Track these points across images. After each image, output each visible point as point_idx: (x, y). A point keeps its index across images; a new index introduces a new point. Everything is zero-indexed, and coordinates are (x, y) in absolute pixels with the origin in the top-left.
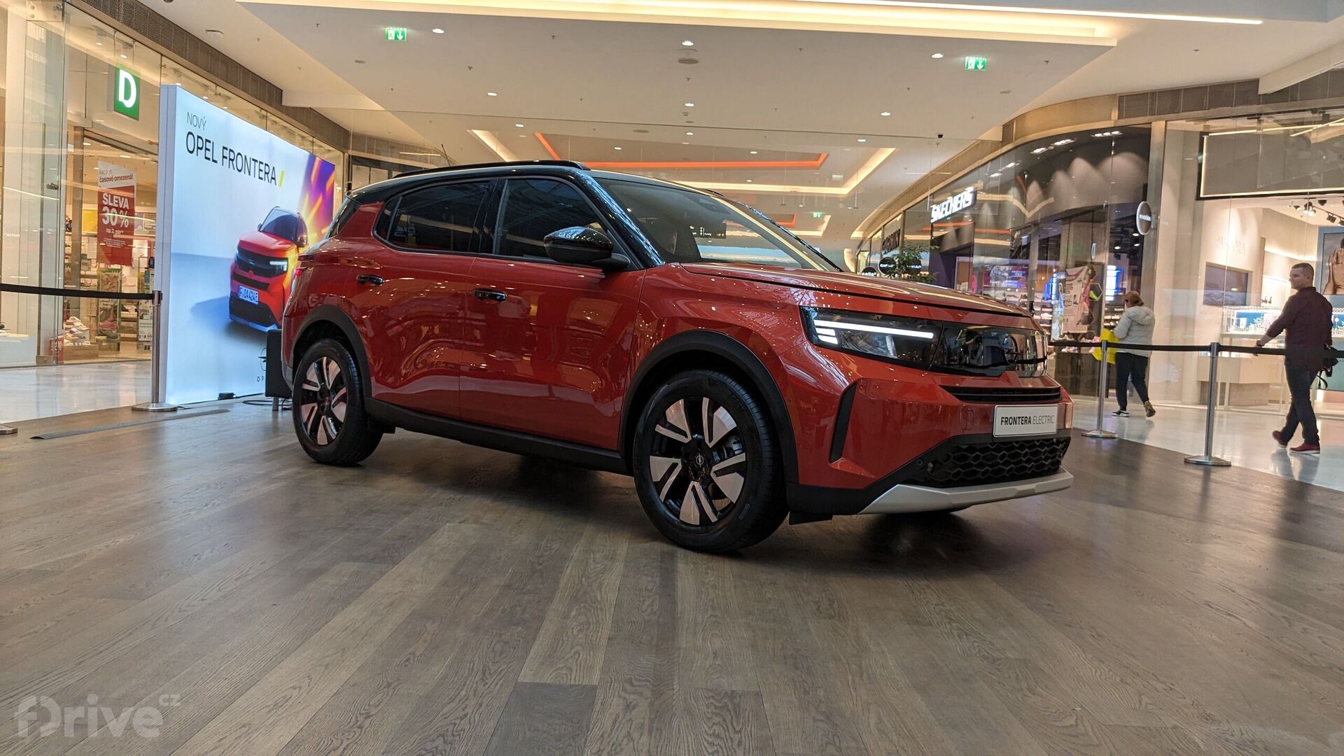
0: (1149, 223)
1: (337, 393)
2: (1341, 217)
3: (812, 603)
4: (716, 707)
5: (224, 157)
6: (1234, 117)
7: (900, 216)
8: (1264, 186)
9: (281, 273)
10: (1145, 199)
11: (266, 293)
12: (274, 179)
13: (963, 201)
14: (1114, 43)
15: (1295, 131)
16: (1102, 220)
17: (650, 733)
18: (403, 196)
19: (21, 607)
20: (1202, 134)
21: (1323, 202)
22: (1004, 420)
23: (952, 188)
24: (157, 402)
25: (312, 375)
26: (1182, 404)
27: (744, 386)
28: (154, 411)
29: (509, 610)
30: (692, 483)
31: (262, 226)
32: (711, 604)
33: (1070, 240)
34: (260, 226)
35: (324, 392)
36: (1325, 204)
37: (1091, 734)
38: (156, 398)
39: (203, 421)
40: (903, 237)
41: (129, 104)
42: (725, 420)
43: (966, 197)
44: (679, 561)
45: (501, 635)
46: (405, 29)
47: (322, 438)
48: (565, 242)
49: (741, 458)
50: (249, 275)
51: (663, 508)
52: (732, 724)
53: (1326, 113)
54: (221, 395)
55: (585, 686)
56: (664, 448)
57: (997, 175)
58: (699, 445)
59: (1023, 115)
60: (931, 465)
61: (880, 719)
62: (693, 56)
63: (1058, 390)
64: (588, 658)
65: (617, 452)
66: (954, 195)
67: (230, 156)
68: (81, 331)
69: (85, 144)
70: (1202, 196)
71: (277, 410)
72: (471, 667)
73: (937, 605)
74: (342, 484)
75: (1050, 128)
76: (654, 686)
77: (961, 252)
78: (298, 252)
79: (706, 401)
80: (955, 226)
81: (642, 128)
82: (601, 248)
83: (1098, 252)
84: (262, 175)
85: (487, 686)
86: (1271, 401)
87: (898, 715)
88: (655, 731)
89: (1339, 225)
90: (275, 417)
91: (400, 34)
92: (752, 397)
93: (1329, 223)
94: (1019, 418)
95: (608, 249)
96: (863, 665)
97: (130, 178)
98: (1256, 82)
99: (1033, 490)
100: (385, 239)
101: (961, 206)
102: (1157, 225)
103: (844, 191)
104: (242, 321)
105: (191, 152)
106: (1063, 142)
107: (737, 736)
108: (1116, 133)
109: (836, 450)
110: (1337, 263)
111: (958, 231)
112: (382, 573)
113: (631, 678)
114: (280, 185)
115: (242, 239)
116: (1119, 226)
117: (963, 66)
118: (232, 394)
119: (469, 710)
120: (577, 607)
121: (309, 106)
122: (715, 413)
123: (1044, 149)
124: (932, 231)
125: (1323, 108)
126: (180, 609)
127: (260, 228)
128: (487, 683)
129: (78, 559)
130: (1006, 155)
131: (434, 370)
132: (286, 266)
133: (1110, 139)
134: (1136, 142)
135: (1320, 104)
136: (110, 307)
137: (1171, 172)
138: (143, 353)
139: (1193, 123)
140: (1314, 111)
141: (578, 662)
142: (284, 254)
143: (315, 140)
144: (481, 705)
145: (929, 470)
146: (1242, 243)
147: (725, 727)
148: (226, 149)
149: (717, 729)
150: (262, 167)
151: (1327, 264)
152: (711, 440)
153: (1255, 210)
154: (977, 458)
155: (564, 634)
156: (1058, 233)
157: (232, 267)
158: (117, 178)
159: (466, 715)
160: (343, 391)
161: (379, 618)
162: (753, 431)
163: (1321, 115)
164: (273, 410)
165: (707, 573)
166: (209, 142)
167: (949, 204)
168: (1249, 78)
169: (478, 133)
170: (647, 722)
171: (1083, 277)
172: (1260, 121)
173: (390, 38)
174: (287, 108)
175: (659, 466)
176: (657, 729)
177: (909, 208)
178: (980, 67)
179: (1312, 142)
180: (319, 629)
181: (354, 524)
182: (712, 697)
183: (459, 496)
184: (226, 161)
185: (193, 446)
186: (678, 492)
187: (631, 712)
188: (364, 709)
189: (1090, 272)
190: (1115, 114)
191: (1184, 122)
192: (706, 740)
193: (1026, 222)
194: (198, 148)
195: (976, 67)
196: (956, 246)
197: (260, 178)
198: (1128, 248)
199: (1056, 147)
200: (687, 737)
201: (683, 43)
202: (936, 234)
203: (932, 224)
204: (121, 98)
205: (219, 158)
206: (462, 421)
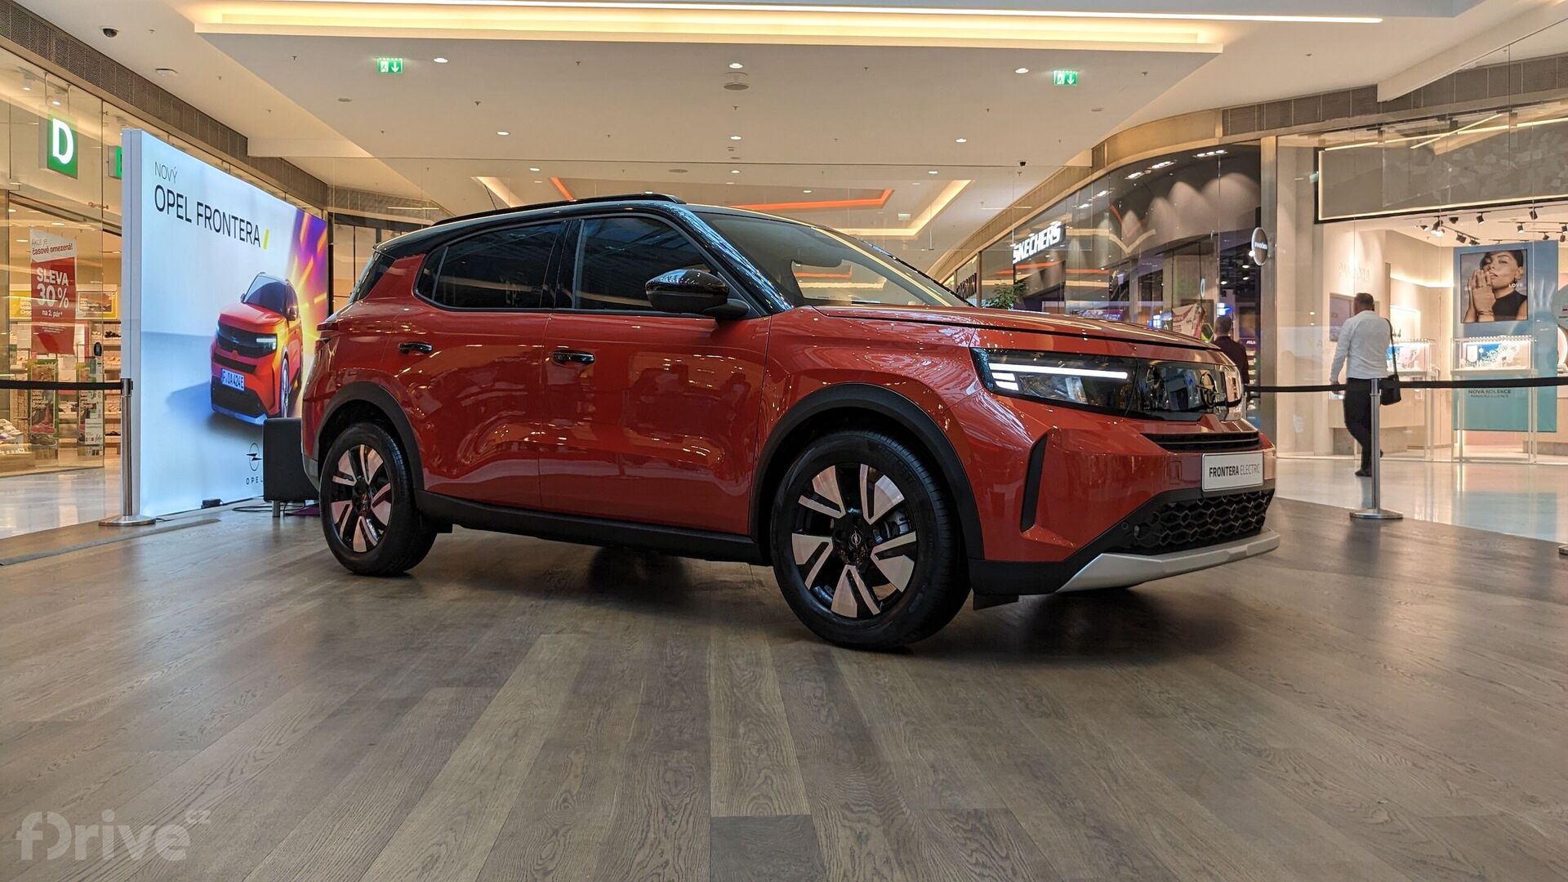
0: (1265, 252)
1: (378, 490)
2: (1470, 237)
3: (1017, 701)
4: (966, 831)
5: (199, 215)
6: (1351, 129)
7: (976, 258)
8: (1390, 204)
9: (270, 351)
10: (1258, 224)
11: (253, 376)
12: (258, 239)
13: (1049, 237)
14: (1220, 50)
15: (1419, 142)
16: (1210, 252)
17: (902, 868)
18: (450, 246)
19: (49, 769)
20: (1316, 150)
21: (1454, 220)
22: (1212, 471)
23: (1034, 224)
24: (130, 514)
25: (345, 465)
26: (1315, 455)
27: (913, 451)
28: (127, 525)
29: (662, 732)
30: (847, 567)
31: (245, 296)
32: (899, 708)
33: (1172, 276)
34: (244, 297)
35: (361, 487)
36: (1457, 222)
37: (1414, 829)
38: (129, 509)
39: (193, 534)
40: (980, 282)
41: (65, 159)
42: (888, 493)
43: (1054, 231)
44: (838, 661)
45: (666, 762)
46: (401, 60)
47: (359, 544)
48: (670, 287)
49: (911, 538)
50: (234, 356)
51: (810, 597)
52: (994, 849)
53: (1454, 119)
54: (204, 502)
55: (796, 816)
56: (808, 525)
57: (1086, 205)
58: (855, 521)
59: (1114, 137)
60: (1137, 529)
61: (1163, 830)
62: (741, 80)
63: (1256, 434)
64: (785, 783)
65: (747, 536)
66: (1037, 232)
67: (207, 214)
68: (13, 436)
69: (10, 211)
70: (1320, 218)
71: (279, 516)
72: (647, 802)
73: (1160, 693)
74: (394, 598)
75: (1147, 150)
76: (879, 811)
77: (1049, 296)
78: (288, 326)
79: (864, 470)
80: (1039, 268)
81: (678, 167)
82: (715, 294)
83: (1208, 287)
84: (244, 235)
85: (677, 825)
86: (1409, 447)
87: (1182, 823)
88: (906, 865)
89: (1470, 245)
90: (276, 524)
91: (395, 65)
92: (922, 465)
93: (1459, 244)
94: (1227, 468)
95: (723, 294)
96: (1112, 769)
97: (69, 249)
98: (1373, 89)
99: (1245, 552)
100: (431, 299)
101: (1047, 242)
102: (1274, 253)
103: (912, 232)
104: (226, 412)
105: (161, 210)
106: (1162, 165)
107: (1007, 864)
108: (1221, 152)
109: (1027, 516)
110: (1477, 287)
111: (1043, 273)
112: (489, 699)
113: (846, 803)
114: (265, 247)
115: (224, 313)
116: (1226, 258)
117: (1051, 81)
118: (219, 501)
119: (668, 856)
120: (742, 723)
121: (279, 156)
122: (877, 484)
123: (1139, 173)
124: (1014, 274)
125: (1450, 115)
126: (254, 757)
127: (244, 299)
128: (675, 822)
129: (102, 703)
130: (1097, 182)
131: (504, 452)
132: (274, 344)
133: (1215, 158)
134: (1245, 161)
135: (1446, 109)
136: (43, 406)
137: (1285, 194)
138: (91, 459)
139: (1306, 137)
140: (1441, 118)
141: (775, 789)
142: (272, 330)
143: (287, 196)
144: (680, 849)
145: (1135, 534)
146: (1366, 270)
147: (987, 853)
148: (202, 205)
149: (982, 858)
150: (244, 225)
151: (1466, 289)
152: (871, 515)
153: (1377, 232)
154: (1185, 518)
155: (742, 756)
156: (1160, 269)
157: (212, 346)
158: (53, 249)
159: (667, 863)
160: (387, 487)
161: (508, 752)
162: (925, 505)
163: (1449, 122)
164: (274, 517)
165: (878, 674)
166: (182, 197)
167: (1034, 241)
168: (1367, 84)
169: (483, 180)
170: (891, 855)
171: (1193, 317)
172: (1381, 133)
173: (383, 71)
174: (255, 159)
175: (804, 545)
176: (908, 863)
177: (986, 248)
178: (1071, 82)
179: (1437, 153)
180: (440, 771)
181: (429, 643)
182: (956, 819)
183: (543, 603)
184: (202, 220)
185: (192, 563)
186: (828, 578)
187: (866, 844)
188: (538, 864)
189: (1200, 310)
190: (1219, 131)
191: (1296, 137)
192: (972, 871)
193: (1123, 258)
194: (169, 205)
195: (1066, 82)
196: (1042, 289)
197: (242, 239)
198: (1235, 283)
199: (1153, 170)
200: (948, 869)
201: (731, 66)
202: (1019, 277)
203: (1014, 265)
204: (56, 153)
205: (194, 218)
206: (544, 512)
